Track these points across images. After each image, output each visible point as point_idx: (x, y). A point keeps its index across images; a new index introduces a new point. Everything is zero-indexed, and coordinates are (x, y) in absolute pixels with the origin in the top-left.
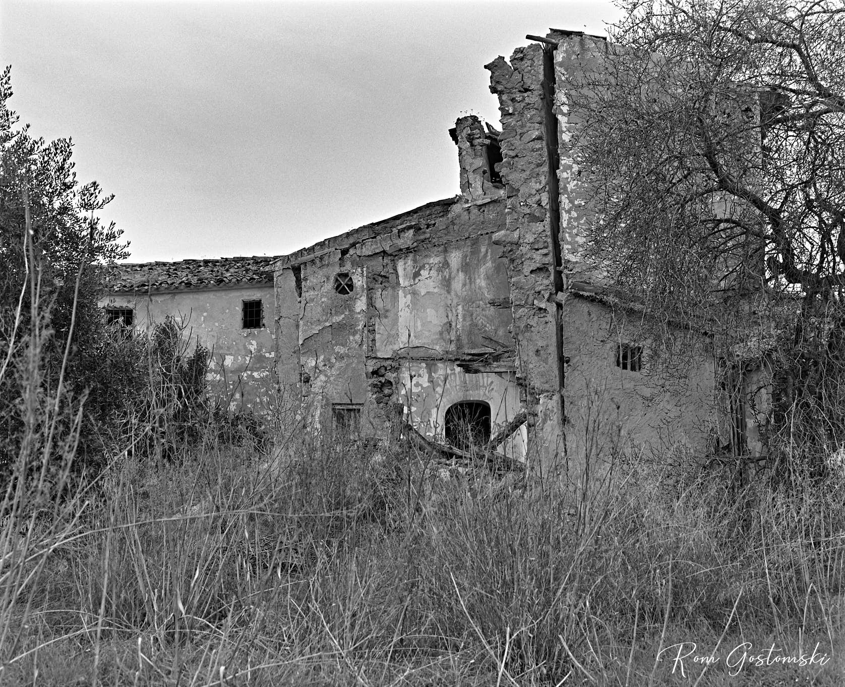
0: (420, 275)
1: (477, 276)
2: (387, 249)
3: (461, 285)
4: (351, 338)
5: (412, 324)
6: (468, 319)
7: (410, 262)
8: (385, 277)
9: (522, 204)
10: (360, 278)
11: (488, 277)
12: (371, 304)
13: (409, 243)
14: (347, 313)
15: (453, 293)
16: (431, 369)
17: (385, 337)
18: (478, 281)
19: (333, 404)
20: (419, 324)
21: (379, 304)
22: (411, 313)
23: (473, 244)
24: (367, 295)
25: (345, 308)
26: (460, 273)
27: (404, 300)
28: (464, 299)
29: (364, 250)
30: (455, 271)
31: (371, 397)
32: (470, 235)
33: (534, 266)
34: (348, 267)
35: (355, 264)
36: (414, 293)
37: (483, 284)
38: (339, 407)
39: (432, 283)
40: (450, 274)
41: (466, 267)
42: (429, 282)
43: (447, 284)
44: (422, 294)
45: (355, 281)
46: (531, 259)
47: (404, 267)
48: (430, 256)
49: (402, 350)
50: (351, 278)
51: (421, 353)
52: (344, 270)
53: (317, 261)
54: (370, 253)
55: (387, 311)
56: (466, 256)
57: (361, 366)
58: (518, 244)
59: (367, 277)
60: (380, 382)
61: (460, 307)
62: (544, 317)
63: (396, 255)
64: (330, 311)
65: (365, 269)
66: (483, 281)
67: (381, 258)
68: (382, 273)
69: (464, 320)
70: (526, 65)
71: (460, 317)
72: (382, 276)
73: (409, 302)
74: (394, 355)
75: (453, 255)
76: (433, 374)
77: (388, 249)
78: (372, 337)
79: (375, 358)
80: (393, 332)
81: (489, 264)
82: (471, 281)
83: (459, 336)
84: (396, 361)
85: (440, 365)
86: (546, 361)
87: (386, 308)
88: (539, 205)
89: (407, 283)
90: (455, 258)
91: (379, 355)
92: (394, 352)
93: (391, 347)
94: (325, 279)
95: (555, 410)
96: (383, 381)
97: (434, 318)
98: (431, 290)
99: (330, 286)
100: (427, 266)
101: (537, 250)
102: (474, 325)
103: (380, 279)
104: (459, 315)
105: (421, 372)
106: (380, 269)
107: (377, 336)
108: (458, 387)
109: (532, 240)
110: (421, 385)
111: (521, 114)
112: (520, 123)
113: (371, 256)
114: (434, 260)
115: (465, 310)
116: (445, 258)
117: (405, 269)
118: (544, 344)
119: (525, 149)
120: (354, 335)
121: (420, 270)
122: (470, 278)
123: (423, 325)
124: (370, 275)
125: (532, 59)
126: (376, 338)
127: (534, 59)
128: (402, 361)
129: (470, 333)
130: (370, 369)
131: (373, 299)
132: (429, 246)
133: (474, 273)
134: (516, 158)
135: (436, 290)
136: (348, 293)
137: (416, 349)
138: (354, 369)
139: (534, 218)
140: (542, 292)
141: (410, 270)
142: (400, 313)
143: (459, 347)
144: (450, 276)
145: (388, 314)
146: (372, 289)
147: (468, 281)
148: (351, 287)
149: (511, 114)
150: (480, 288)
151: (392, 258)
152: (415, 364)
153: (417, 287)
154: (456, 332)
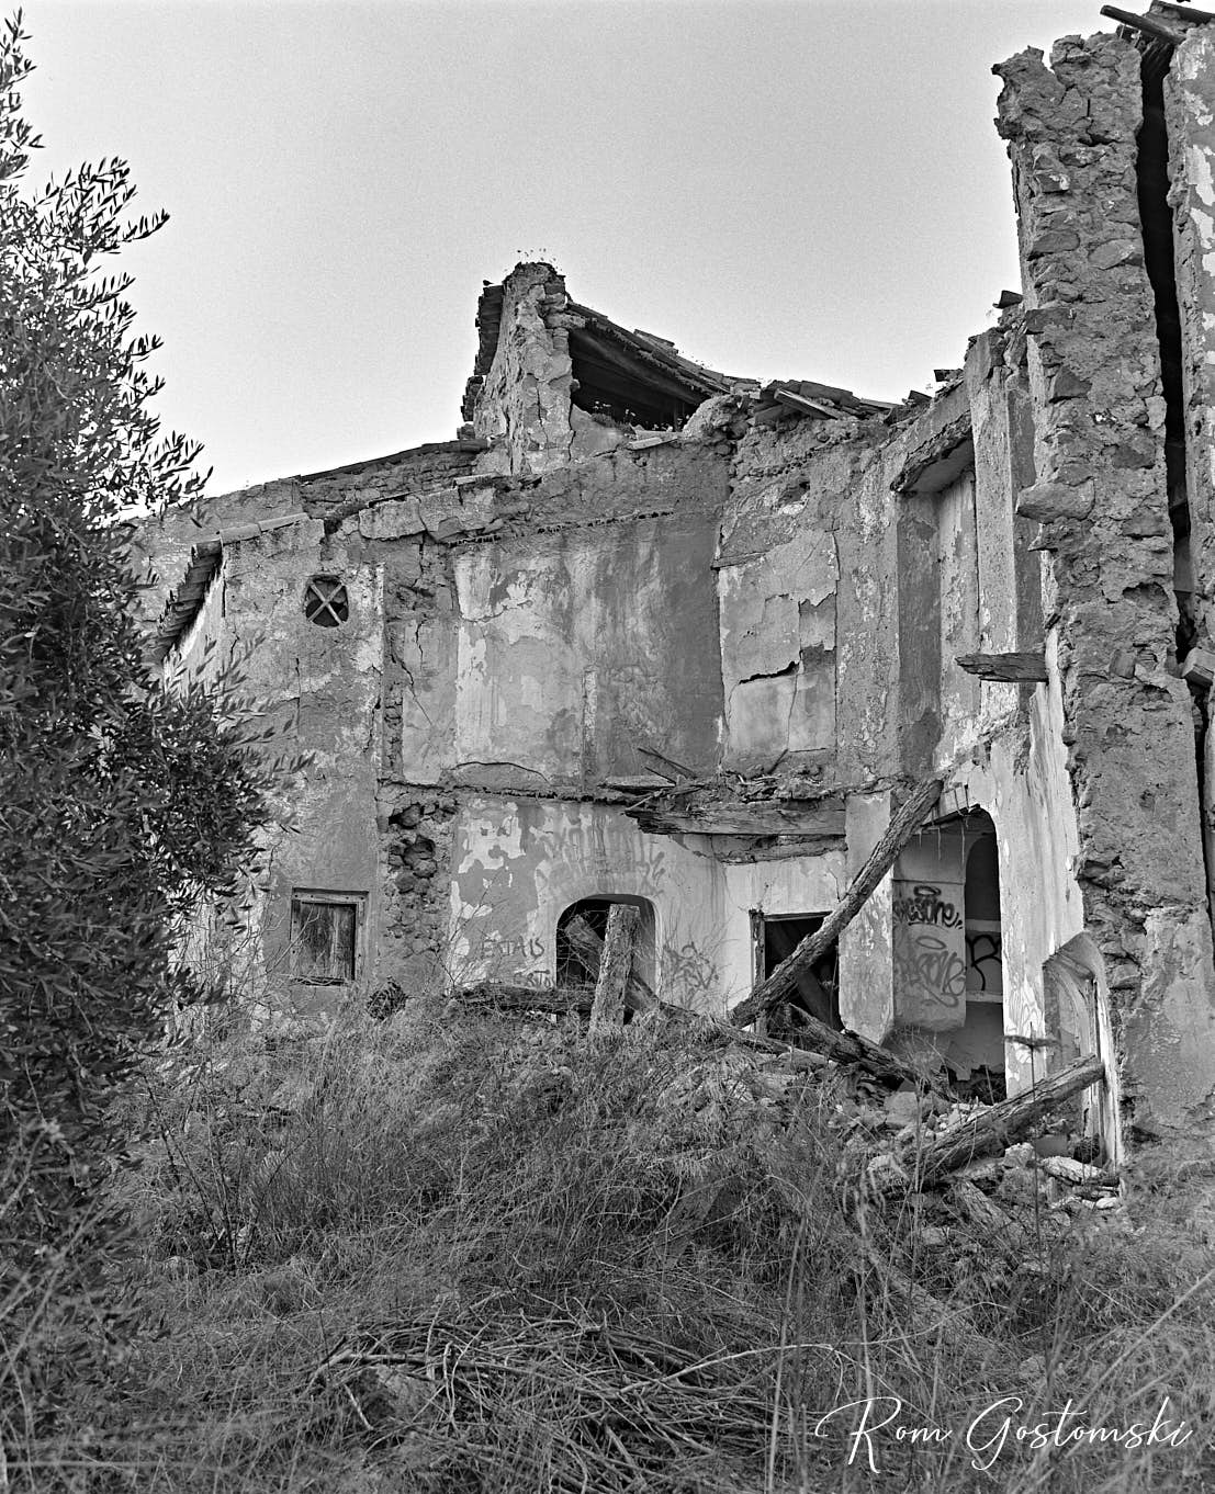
0: (507, 595)
1: (628, 610)
2: (434, 527)
3: (593, 627)
4: (346, 732)
5: (487, 708)
6: (609, 706)
7: (484, 564)
8: (424, 593)
9: (1099, 418)
10: (367, 592)
11: (652, 615)
12: (392, 655)
13: (485, 519)
14: (337, 672)
15: (576, 644)
16: (528, 816)
17: (424, 735)
18: (631, 621)
19: (295, 890)
20: (502, 709)
21: (411, 655)
22: (485, 683)
23: (623, 537)
24: (385, 632)
25: (333, 659)
26: (593, 599)
27: (469, 651)
28: (601, 661)
29: (379, 524)
30: (582, 595)
31: (386, 876)
32: (615, 514)
33: (1132, 580)
34: (338, 563)
35: (356, 556)
36: (494, 637)
37: (642, 629)
38: (306, 898)
39: (533, 618)
40: (572, 598)
41: (605, 587)
42: (524, 613)
43: (564, 620)
44: (512, 641)
45: (354, 596)
46: (1123, 559)
47: (470, 572)
48: (529, 555)
49: (462, 769)
50: (344, 589)
51: (506, 779)
52: (330, 568)
53: (267, 541)
54: (394, 535)
55: (430, 674)
56: (606, 562)
57: (367, 801)
58: (1086, 519)
59: (387, 591)
60: (405, 841)
61: (592, 678)
62: (1158, 709)
63: (454, 545)
64: (295, 665)
65: (380, 570)
66: (641, 623)
67: (417, 547)
68: (419, 584)
69: (600, 708)
70: (1098, 79)
71: (591, 700)
72: (416, 591)
73: (481, 658)
74: (445, 779)
75: (579, 556)
76: (532, 830)
77: (436, 528)
78: (392, 733)
79: (400, 784)
80: (443, 726)
81: (655, 585)
82: (617, 619)
83: (589, 744)
84: (448, 797)
85: (548, 808)
86: (1169, 823)
87: (429, 667)
88: (1143, 426)
89: (476, 613)
90: (583, 563)
91: (410, 777)
92: (444, 771)
93: (436, 758)
94: (285, 587)
95: (1198, 950)
96: (413, 840)
97: (534, 696)
98: (531, 633)
99: (296, 602)
100: (522, 577)
101: (1137, 537)
102: (620, 721)
103: (413, 597)
104: (590, 696)
105: (506, 823)
106: (414, 572)
107: (407, 732)
108: (586, 863)
109: (1127, 512)
110: (504, 854)
111: (1089, 196)
112: (1086, 218)
113: (395, 539)
114: (538, 564)
115: (602, 686)
116: (561, 563)
117: (472, 579)
118: (1163, 779)
119: (1102, 284)
120: (352, 726)
121: (505, 585)
122: (614, 614)
123: (512, 712)
124: (391, 585)
125: (1112, 68)
126: (404, 737)
127: (1119, 67)
128: (462, 796)
129: (612, 740)
130: (388, 811)
131: (398, 643)
132: (526, 530)
133: (622, 604)
134: (1080, 306)
135: (541, 634)
136: (336, 624)
137: (495, 767)
138: (348, 808)
139: (1127, 457)
140: (1153, 646)
141: (485, 584)
142: (460, 682)
143: (589, 771)
144: (571, 605)
145: (432, 681)
146: (396, 619)
147: (609, 619)
148: (342, 609)
149: (1062, 193)
150: (635, 637)
151: (442, 549)
152: (492, 804)
153: (499, 623)
154: (584, 734)
